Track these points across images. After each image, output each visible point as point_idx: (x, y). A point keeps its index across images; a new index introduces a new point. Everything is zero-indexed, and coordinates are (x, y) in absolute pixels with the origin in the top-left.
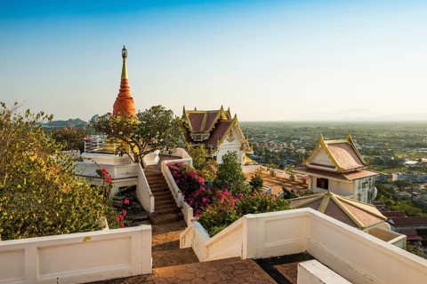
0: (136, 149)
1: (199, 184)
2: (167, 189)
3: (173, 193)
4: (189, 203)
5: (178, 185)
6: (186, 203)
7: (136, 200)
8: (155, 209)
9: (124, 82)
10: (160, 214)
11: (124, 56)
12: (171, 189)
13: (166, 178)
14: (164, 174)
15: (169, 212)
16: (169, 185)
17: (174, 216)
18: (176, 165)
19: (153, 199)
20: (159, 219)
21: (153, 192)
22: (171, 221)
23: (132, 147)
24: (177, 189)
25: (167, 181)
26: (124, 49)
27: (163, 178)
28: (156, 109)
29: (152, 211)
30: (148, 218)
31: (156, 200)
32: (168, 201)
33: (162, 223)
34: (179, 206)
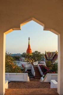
0: (31, 61)
1: (47, 70)
6: (43, 74)
7: (31, 73)
9: (29, 45)
15: (39, 76)
16: (39, 70)
18: (41, 65)
19: (35, 73)
20: (36, 77)
21: (35, 71)
24: (41, 71)
26: (29, 38)
27: (38, 68)
28: (36, 52)
29: (35, 75)
30: (33, 77)
32: (39, 74)
34: (41, 75)
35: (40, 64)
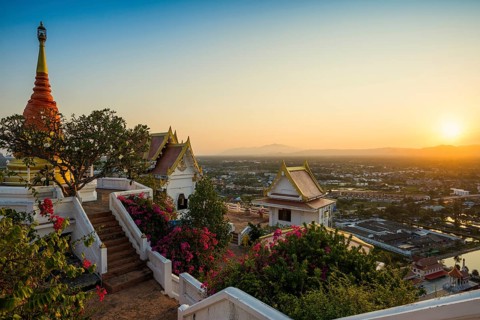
0: (69, 176)
2: (122, 235)
3: (132, 240)
4: (161, 252)
5: (140, 227)
6: (156, 254)
8: (109, 267)
9: (41, 77)
10: (116, 274)
11: (42, 39)
12: (128, 234)
13: (118, 218)
14: (115, 212)
15: (130, 270)
16: (125, 229)
17: (138, 275)
18: (131, 197)
19: (104, 251)
20: (116, 283)
21: (102, 240)
22: (135, 283)
23: (63, 173)
24: (139, 233)
25: (122, 223)
26: (41, 28)
27: (114, 219)
29: (104, 271)
30: (98, 283)
31: (109, 253)
32: (126, 252)
33: (122, 288)
34: (143, 258)
35: (123, 193)
